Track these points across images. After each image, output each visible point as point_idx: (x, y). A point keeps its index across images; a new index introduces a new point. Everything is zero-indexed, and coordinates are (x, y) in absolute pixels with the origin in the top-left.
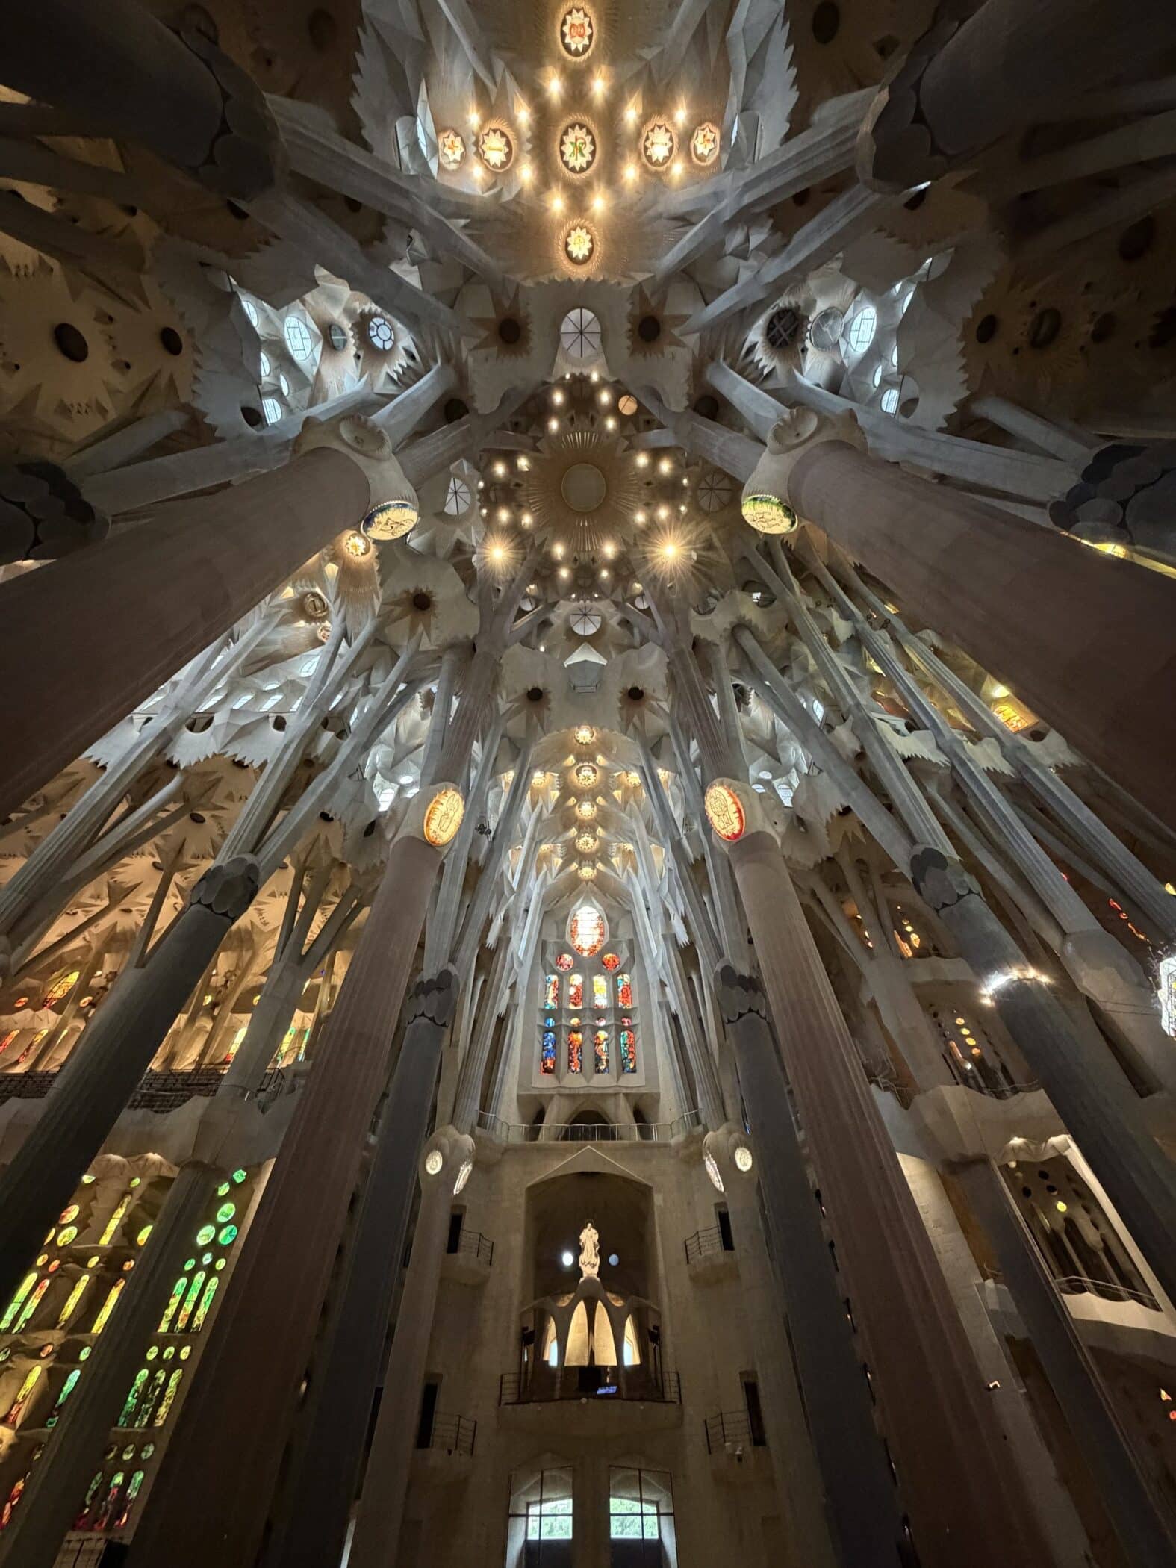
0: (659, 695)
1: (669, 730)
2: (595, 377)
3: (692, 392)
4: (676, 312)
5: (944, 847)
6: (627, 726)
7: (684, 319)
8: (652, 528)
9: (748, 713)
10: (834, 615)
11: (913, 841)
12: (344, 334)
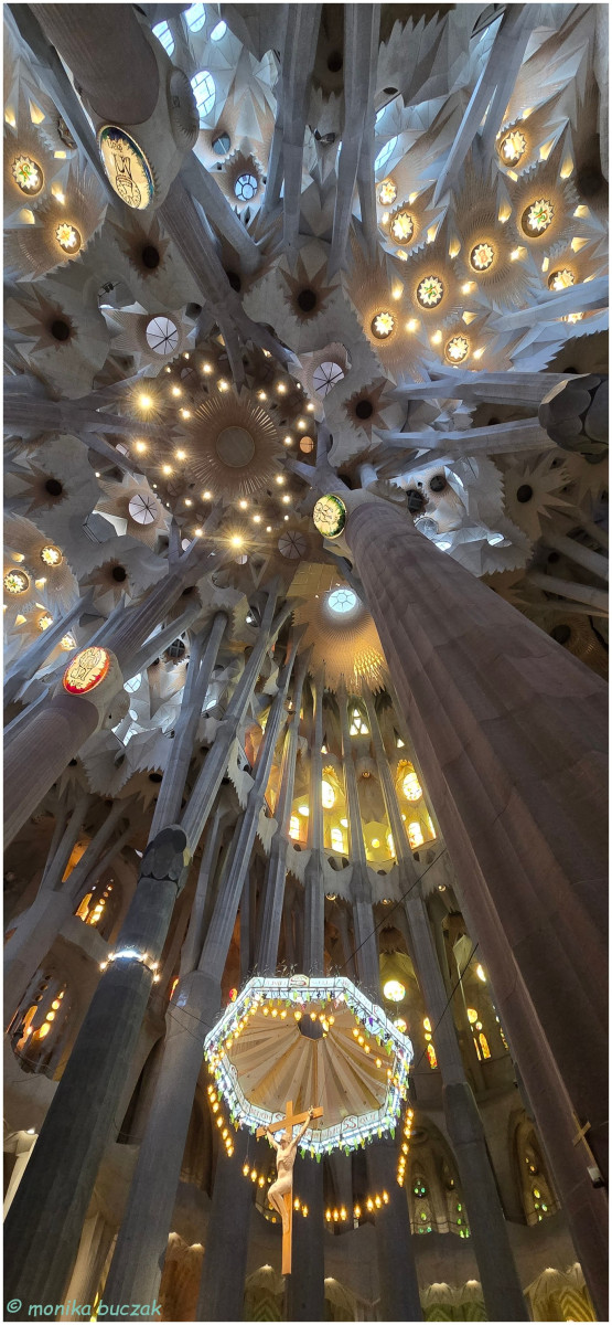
0: (132, 590)
1: (110, 618)
2: (310, 407)
3: (347, 465)
4: (384, 418)
5: (191, 841)
6: (89, 584)
7: (384, 427)
8: (242, 520)
9: (169, 669)
10: (275, 674)
11: (178, 822)
12: (228, 150)
